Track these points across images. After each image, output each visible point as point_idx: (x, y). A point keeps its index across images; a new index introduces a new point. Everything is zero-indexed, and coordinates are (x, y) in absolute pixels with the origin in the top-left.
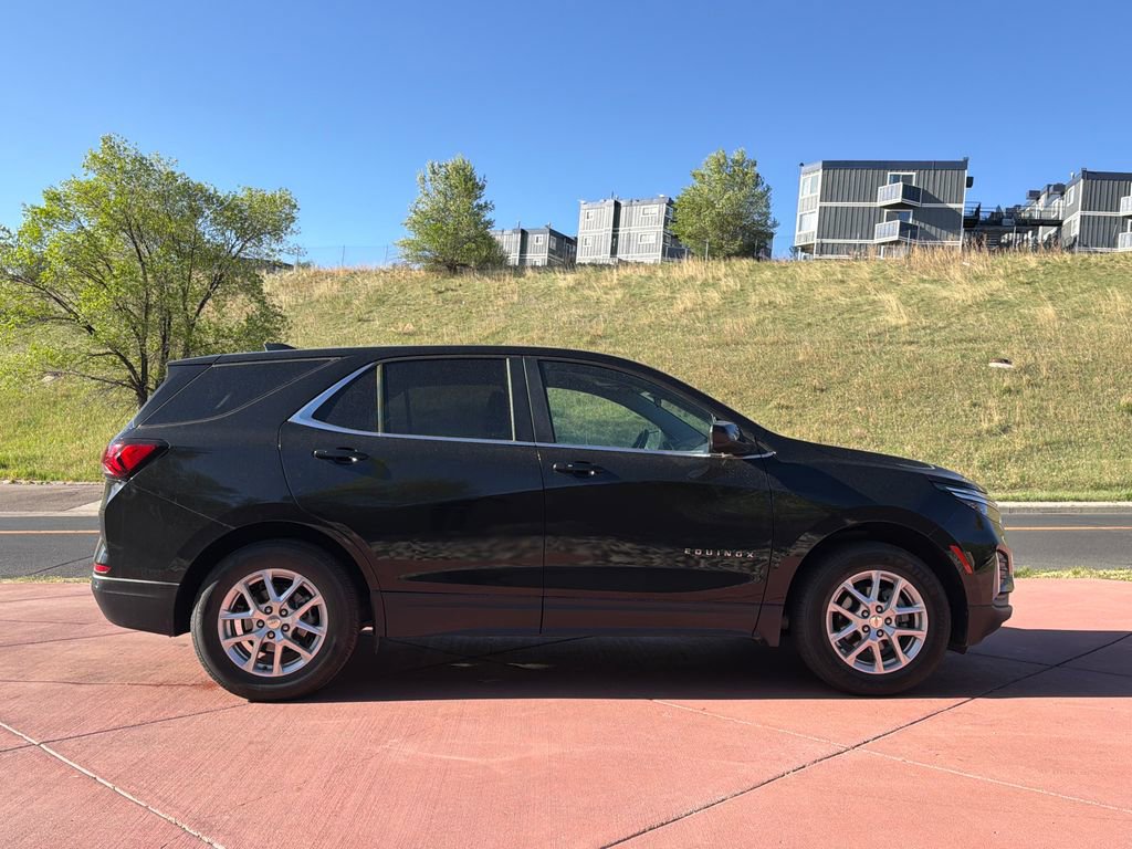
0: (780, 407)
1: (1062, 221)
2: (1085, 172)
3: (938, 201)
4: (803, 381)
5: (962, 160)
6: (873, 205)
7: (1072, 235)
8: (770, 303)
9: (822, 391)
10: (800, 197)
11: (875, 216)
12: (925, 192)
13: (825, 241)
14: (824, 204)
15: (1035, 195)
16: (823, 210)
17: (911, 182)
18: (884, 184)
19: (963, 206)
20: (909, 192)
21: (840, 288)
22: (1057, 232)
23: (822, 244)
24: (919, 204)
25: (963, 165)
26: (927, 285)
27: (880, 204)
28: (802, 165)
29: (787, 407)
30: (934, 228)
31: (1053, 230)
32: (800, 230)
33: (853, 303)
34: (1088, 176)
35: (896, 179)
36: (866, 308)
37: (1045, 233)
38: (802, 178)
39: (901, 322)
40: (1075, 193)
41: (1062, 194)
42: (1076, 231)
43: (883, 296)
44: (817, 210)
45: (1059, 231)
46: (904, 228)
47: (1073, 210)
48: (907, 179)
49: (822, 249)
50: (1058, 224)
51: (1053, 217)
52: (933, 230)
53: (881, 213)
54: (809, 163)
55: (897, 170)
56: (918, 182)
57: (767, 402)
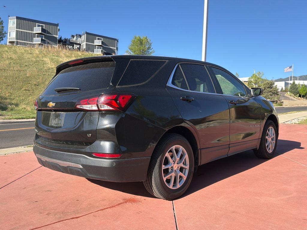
0: (25, 90)
1: (81, 44)
2: (86, 32)
3: (51, 34)
4: (31, 82)
5: (57, 24)
6: (32, 32)
7: (84, 48)
8: (11, 58)
9: (37, 85)
10: (9, 26)
11: (33, 35)
12: (47, 31)
13: (18, 41)
14: (17, 30)
15: (73, 36)
16: (17, 32)
17: (43, 27)
18: (35, 26)
19: (58, 36)
20: (43, 30)
21: (31, 55)
22: (79, 47)
23: (18, 42)
24: (46, 34)
25: (57, 25)
26: (55, 57)
27: (34, 32)
28: (9, 16)
29: (28, 90)
30: (50, 41)
31: (78, 46)
32: (10, 36)
33: (36, 60)
34: (87, 33)
35: (39, 26)
36: (41, 62)
37: (76, 47)
38: (9, 21)
39: (53, 67)
40: (84, 37)
41: (81, 37)
42: (85, 47)
43: (44, 59)
44: (15, 31)
45: (80, 46)
46: (42, 40)
47: (83, 42)
48: (42, 26)
49: (17, 43)
50: (80, 45)
51: (78, 43)
52: (50, 42)
53: (35, 35)
54: (11, 16)
55: (39, 23)
56: (45, 27)
57: (21, 89)
